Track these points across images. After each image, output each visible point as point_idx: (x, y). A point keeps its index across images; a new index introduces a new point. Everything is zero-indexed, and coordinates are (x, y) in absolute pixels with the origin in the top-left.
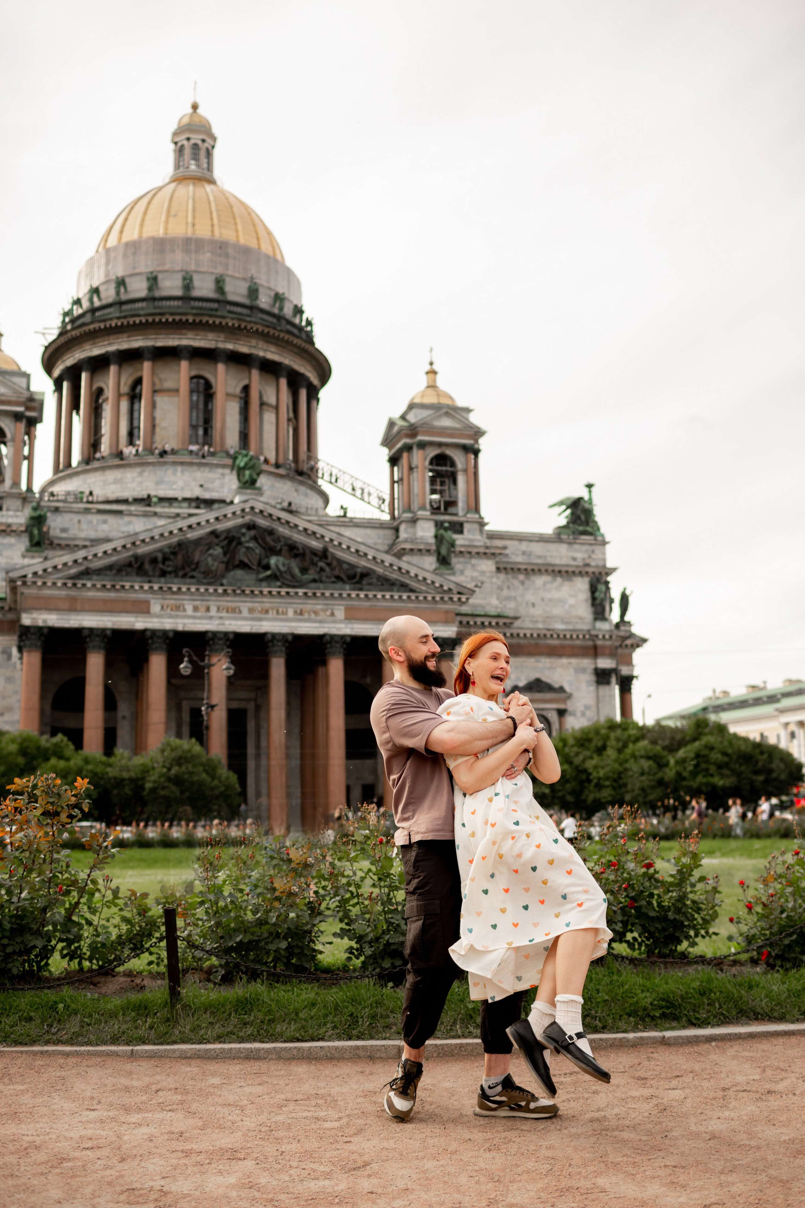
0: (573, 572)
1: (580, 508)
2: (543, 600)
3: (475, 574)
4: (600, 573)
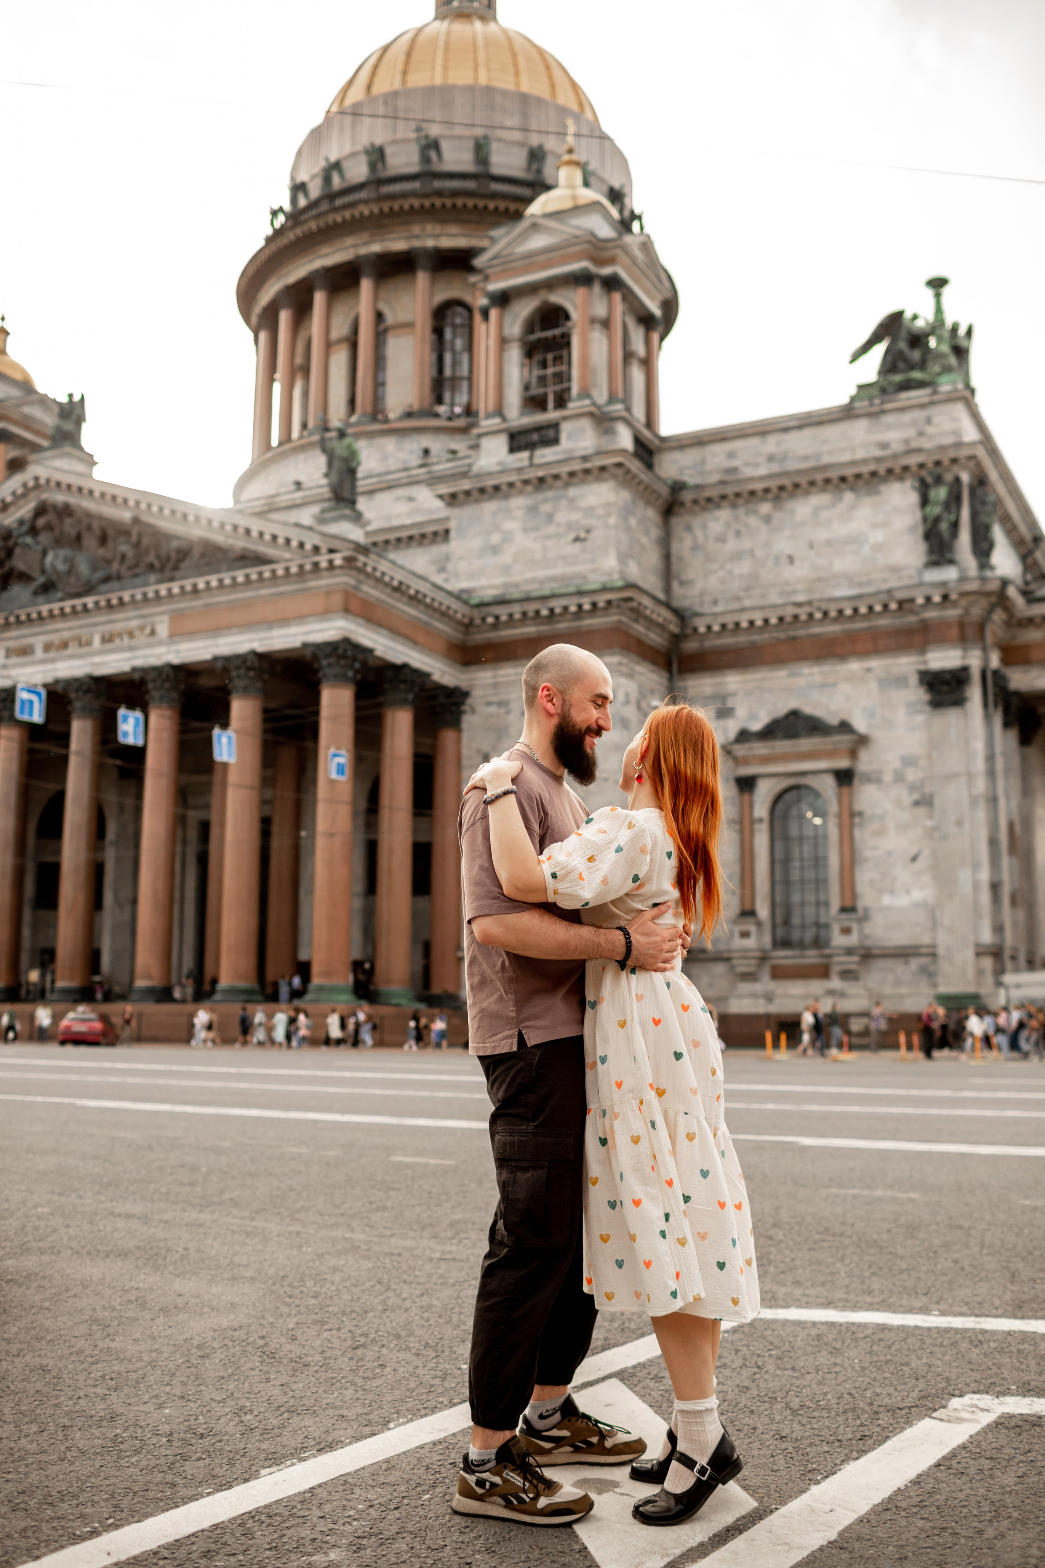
0: (874, 474)
1: (903, 334)
2: (811, 546)
3: (575, 516)
4: (938, 463)
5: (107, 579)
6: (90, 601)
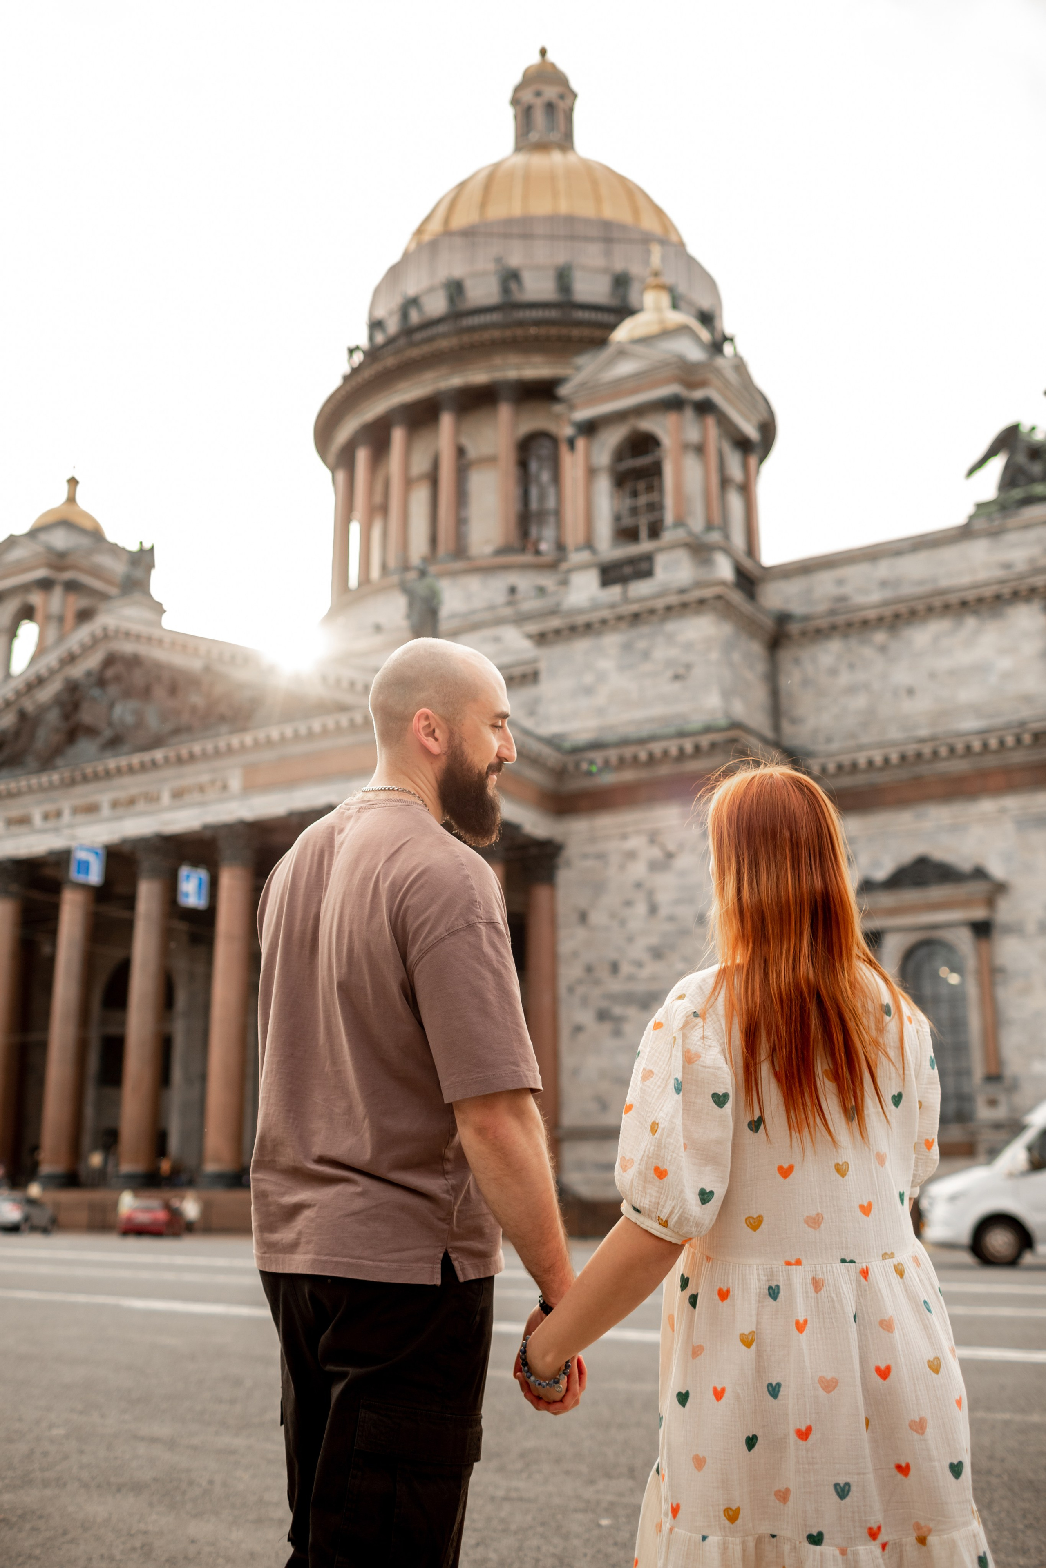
1: (1022, 447)
2: (933, 676)
5: (177, 731)
6: (158, 755)
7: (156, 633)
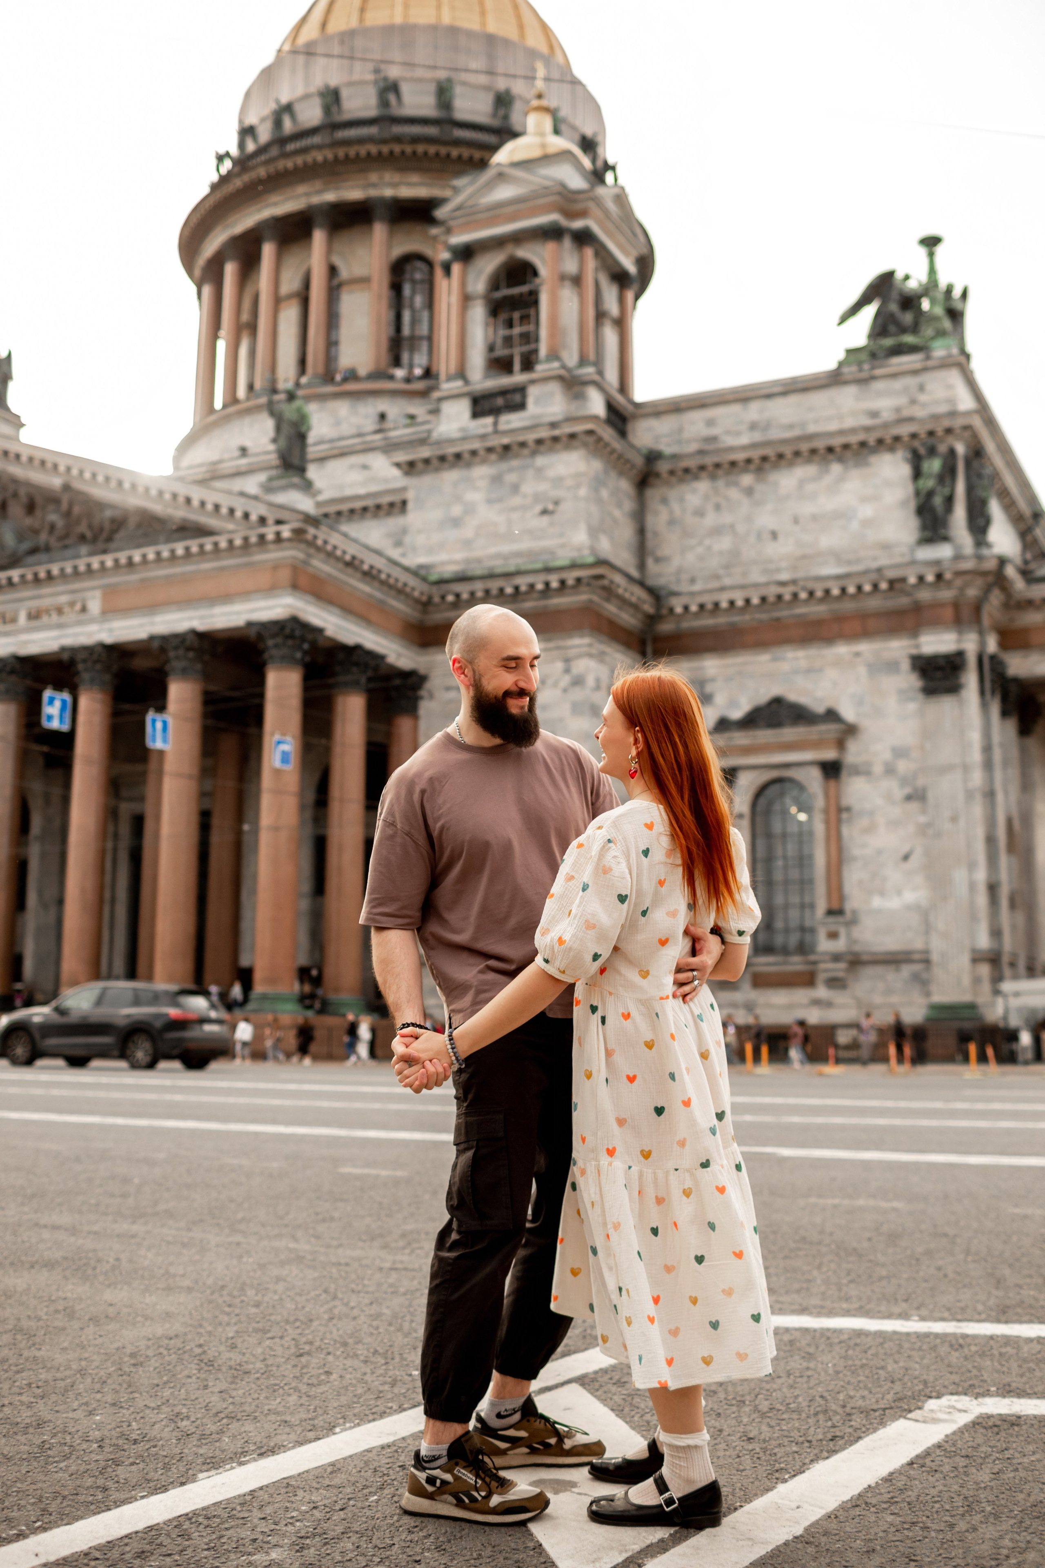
0: (863, 444)
1: (895, 295)
2: (796, 521)
3: (543, 487)
4: (931, 433)
5: (34, 551)
6: (15, 574)
7: (13, 448)
